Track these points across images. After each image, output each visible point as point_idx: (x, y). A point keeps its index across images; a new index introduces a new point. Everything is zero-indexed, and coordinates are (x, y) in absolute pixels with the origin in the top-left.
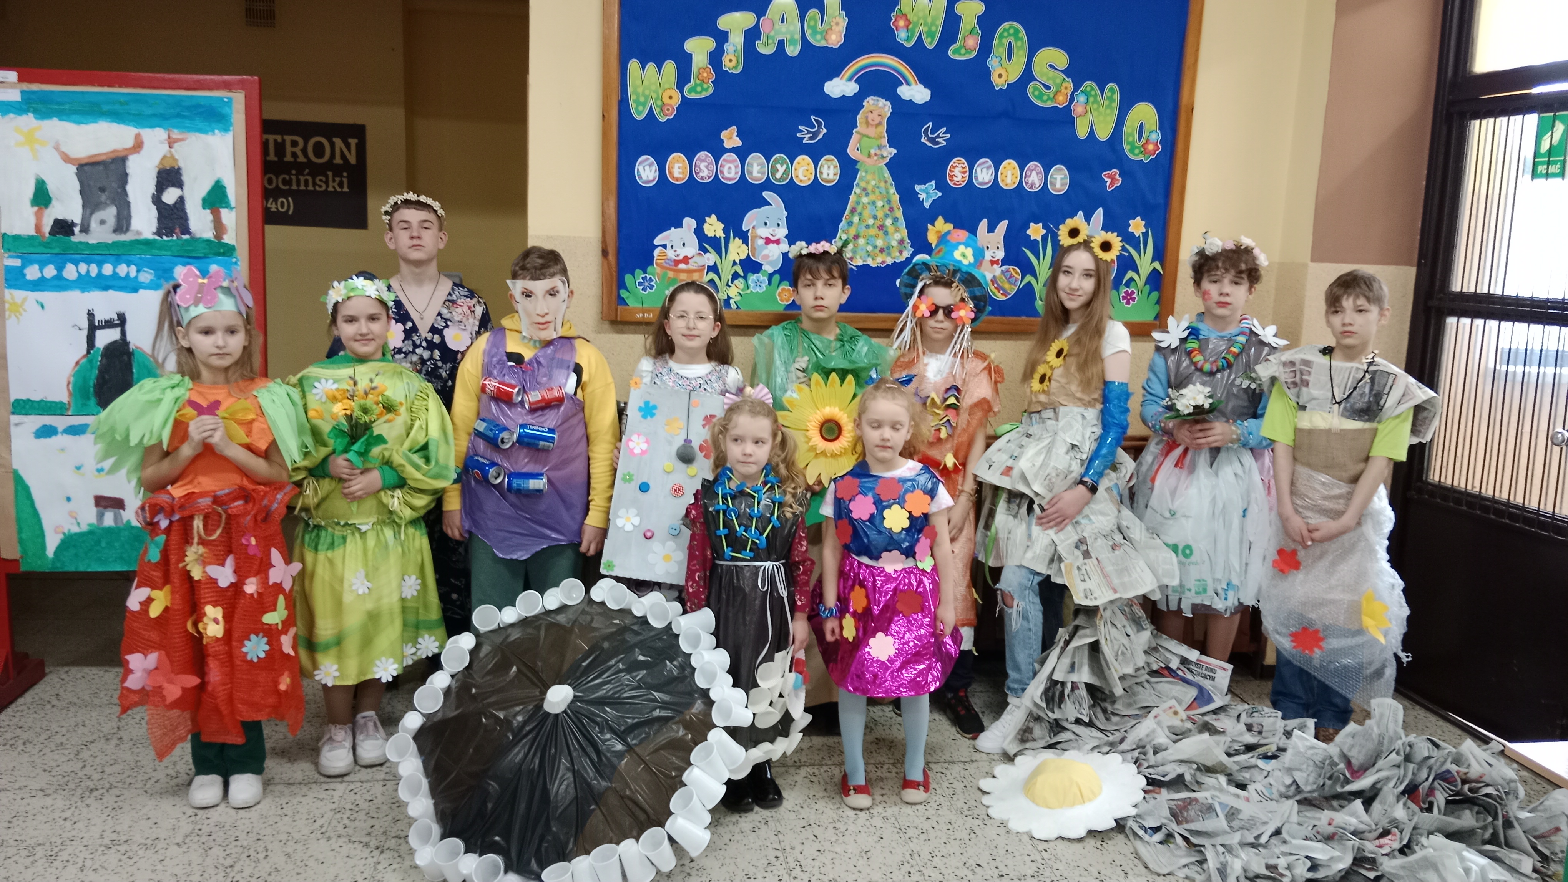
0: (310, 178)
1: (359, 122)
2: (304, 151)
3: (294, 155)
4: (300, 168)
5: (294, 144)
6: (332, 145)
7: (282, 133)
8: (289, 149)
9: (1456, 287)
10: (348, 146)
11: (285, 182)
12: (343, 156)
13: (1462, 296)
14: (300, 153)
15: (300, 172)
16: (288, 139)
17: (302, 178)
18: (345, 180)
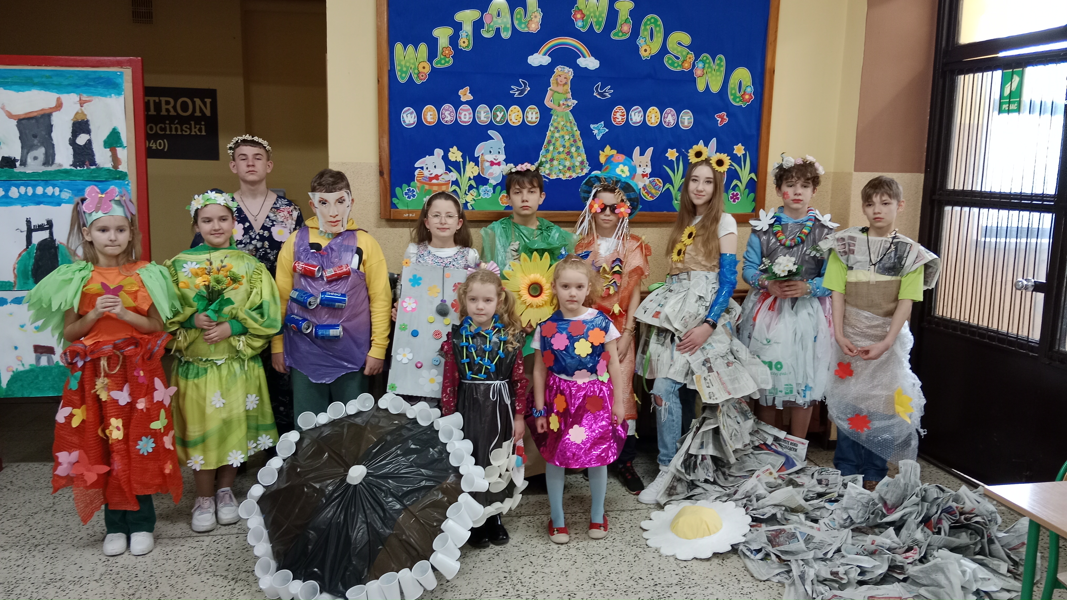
0: (178, 126)
1: (212, 87)
2: (174, 107)
3: (168, 110)
4: (172, 119)
5: (168, 103)
6: (194, 103)
7: (159, 96)
8: (164, 107)
9: (950, 187)
10: (205, 104)
11: (162, 129)
12: (201, 111)
13: (954, 192)
14: (172, 110)
15: (172, 123)
16: (163, 99)
17: (173, 126)
18: (203, 127)
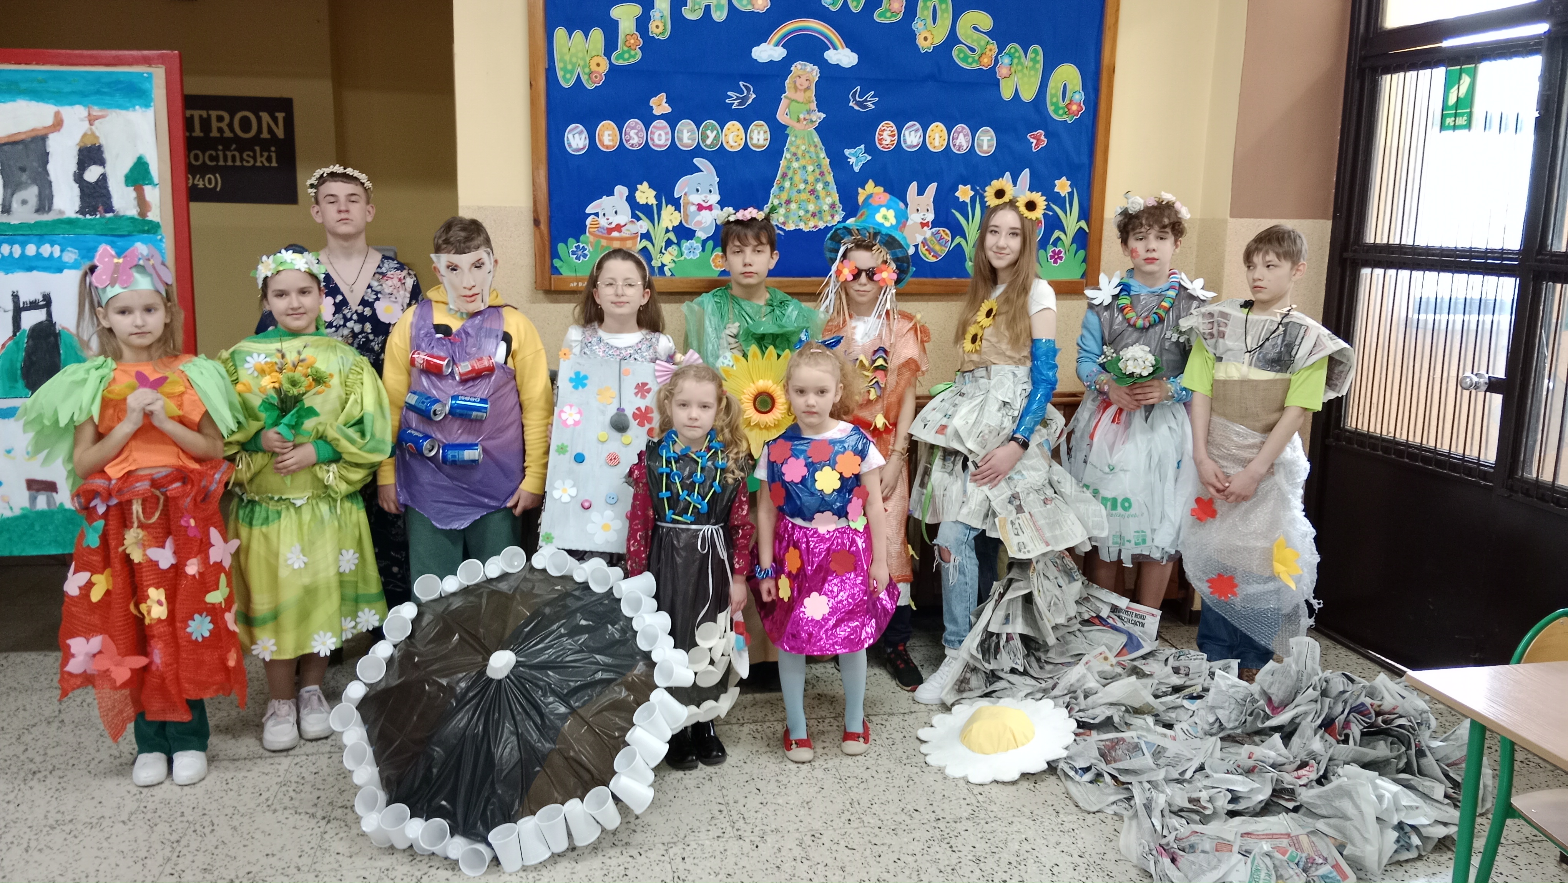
0: (237, 154)
1: (286, 95)
2: (231, 126)
3: (220, 130)
4: (226, 143)
6: (259, 120)
7: (207, 108)
8: (215, 124)
9: (1370, 239)
10: (275, 120)
11: (211, 158)
12: (270, 130)
13: (1375, 247)
14: (226, 129)
15: (227, 148)
16: (214, 114)
17: (229, 154)
18: (274, 155)
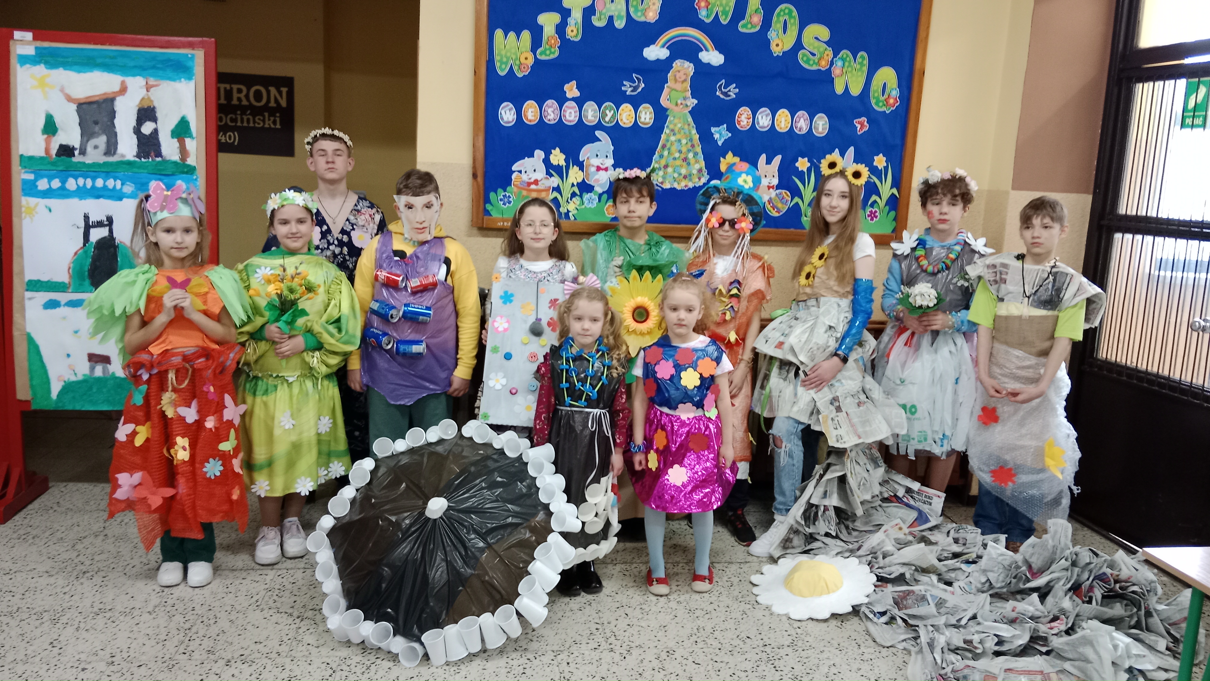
0: (251, 117)
1: (289, 75)
2: (247, 96)
3: (239, 99)
4: (243, 109)
5: (240, 91)
6: (268, 92)
7: (231, 83)
8: (235, 95)
9: (1122, 211)
10: (280, 93)
11: (232, 120)
12: (276, 101)
13: (1127, 218)
14: (244, 99)
15: (243, 113)
16: (235, 87)
17: (245, 118)
18: (278, 119)
